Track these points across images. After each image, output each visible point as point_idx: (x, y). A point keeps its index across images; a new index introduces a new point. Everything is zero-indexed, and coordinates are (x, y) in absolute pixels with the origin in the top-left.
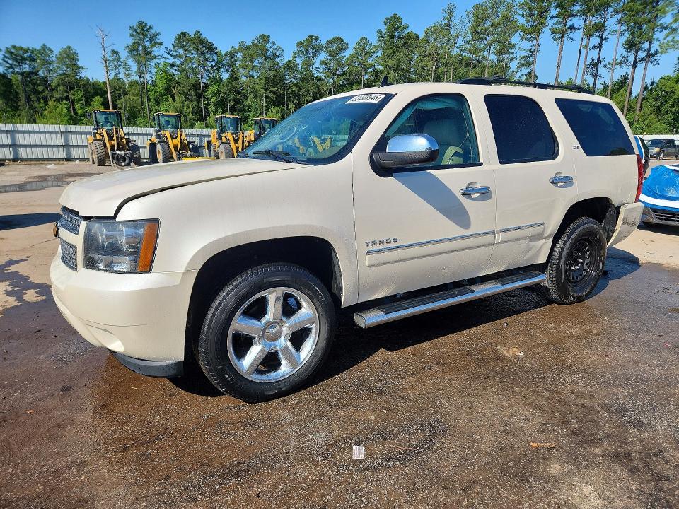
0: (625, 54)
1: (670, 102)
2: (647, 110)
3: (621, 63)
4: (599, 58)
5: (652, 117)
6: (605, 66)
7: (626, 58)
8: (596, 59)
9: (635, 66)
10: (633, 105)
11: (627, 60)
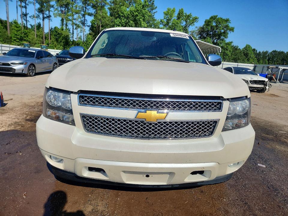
0: (38, 13)
1: (61, 38)
2: (53, 39)
3: (37, 17)
4: (26, 12)
5: (55, 43)
6: (30, 17)
7: (39, 16)
8: (25, 12)
9: (43, 20)
10: (47, 36)
11: (39, 17)
